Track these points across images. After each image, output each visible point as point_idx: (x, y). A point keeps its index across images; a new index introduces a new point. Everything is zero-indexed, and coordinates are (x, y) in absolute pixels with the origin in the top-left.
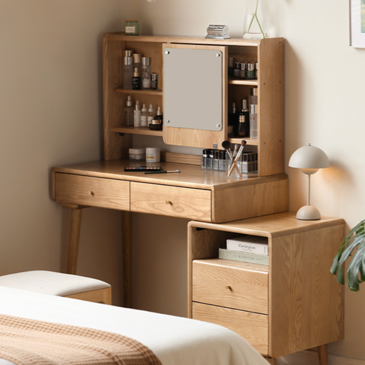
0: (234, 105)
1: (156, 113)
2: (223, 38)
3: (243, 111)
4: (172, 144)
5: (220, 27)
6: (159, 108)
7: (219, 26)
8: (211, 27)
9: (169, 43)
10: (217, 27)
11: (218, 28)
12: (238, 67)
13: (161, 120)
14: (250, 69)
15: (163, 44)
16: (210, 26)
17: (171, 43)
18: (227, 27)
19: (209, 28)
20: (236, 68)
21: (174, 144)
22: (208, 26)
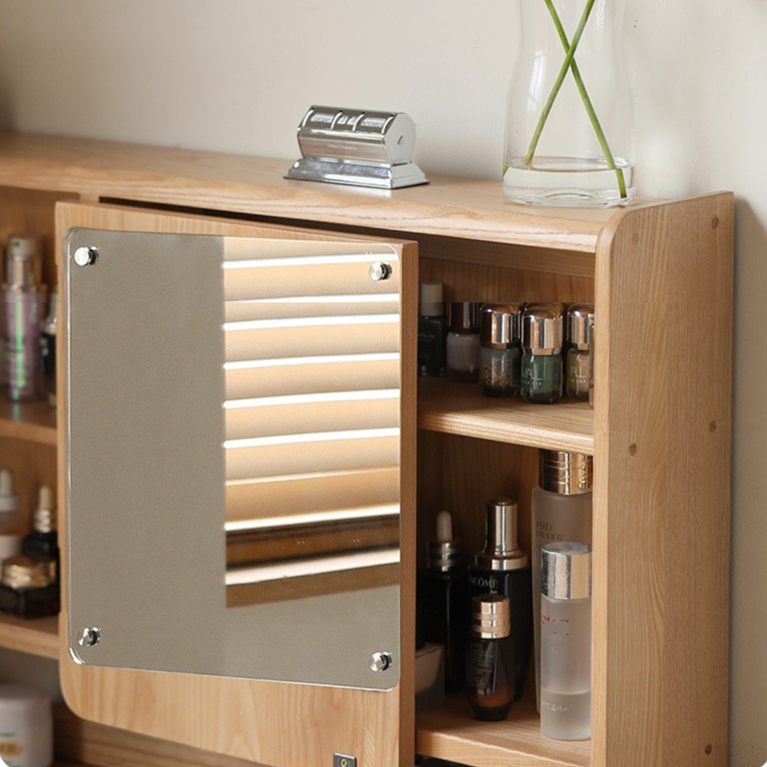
0: (445, 524)
1: (32, 520)
2: (387, 183)
3: (495, 565)
4: (108, 721)
5: (369, 122)
6: (44, 494)
7: (368, 114)
8: (319, 117)
9: (89, 202)
10: (353, 122)
11: (360, 128)
12: (466, 324)
13: (52, 566)
14: (541, 344)
15: (60, 206)
16: (316, 110)
17: (105, 200)
18: (413, 126)
19: (310, 124)
20: (457, 327)
21: (122, 725)
22: (303, 114)
